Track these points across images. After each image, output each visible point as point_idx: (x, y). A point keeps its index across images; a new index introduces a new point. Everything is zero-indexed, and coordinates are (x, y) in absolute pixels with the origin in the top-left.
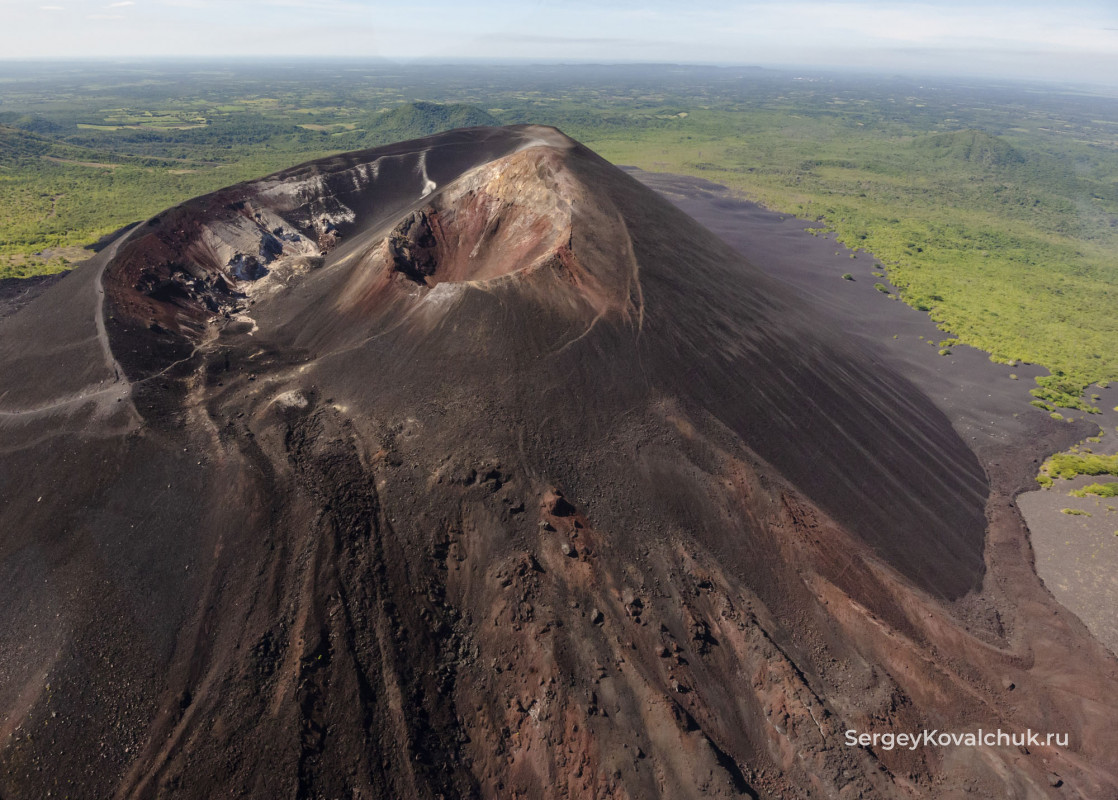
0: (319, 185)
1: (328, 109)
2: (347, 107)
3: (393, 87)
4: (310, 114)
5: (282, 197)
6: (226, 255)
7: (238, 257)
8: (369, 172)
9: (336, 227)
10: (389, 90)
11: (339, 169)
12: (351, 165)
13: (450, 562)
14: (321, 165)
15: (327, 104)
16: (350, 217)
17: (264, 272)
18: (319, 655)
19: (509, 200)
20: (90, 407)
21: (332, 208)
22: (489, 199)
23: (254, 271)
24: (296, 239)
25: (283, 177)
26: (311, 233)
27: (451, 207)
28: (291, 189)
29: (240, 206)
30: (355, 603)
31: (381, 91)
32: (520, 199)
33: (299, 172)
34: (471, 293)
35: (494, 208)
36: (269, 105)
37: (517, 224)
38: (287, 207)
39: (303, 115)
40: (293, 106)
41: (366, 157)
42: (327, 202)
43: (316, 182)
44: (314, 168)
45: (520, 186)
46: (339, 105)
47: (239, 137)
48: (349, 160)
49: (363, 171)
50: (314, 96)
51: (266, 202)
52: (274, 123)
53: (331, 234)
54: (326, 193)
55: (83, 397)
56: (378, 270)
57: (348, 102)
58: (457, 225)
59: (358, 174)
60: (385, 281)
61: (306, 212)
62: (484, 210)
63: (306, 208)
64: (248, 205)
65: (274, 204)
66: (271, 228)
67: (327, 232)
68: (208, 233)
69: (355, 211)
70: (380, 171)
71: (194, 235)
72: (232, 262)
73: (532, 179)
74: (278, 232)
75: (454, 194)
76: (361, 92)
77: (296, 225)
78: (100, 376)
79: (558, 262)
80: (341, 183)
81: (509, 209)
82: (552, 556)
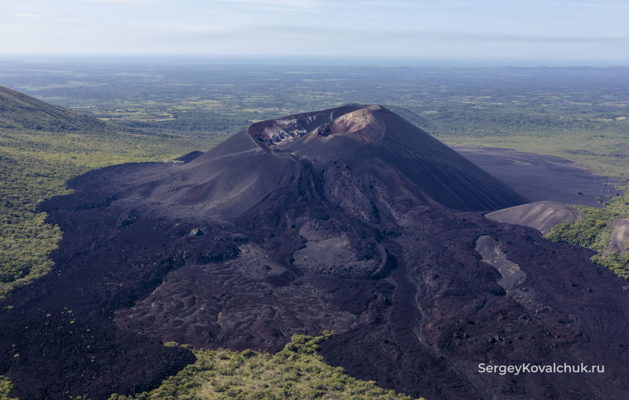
0: (296, 122)
1: (270, 109)
2: (288, 108)
3: (335, 91)
4: (256, 112)
5: (283, 125)
6: (271, 135)
7: (274, 136)
8: (312, 119)
9: (300, 134)
10: (330, 93)
11: (302, 117)
12: (307, 117)
13: (325, 173)
14: (296, 116)
15: (269, 105)
16: (305, 132)
17: (281, 141)
18: (301, 179)
19: (353, 121)
20: (254, 151)
21: (300, 129)
22: (348, 121)
23: (278, 140)
24: (288, 136)
25: (284, 119)
26: (292, 135)
27: (336, 124)
28: (286, 122)
29: (272, 125)
30: (307, 174)
31: (320, 94)
32: (356, 121)
33: (289, 118)
34: (336, 136)
35: (349, 124)
36: (215, 105)
37: (354, 127)
38: (285, 127)
39: (251, 113)
40: (238, 106)
41: (311, 114)
42: (298, 127)
43: (295, 121)
44: (294, 117)
45: (357, 118)
46: (280, 106)
47: (206, 126)
48: (306, 115)
49: (310, 119)
50: (255, 98)
51: (279, 125)
52: (228, 118)
53: (299, 136)
54: (297, 124)
55: (252, 150)
56: (314, 135)
57: (288, 104)
58: (337, 128)
59: (308, 119)
60: (316, 137)
61: (291, 129)
62: (346, 124)
63: (291, 128)
64: (274, 125)
65: (282, 126)
66: (281, 132)
67: (298, 135)
68: (266, 130)
69: (307, 130)
70: (316, 118)
71: (262, 130)
72: (273, 137)
73: (361, 116)
74: (283, 133)
75: (337, 121)
76: (300, 95)
77: (288, 133)
78: (255, 147)
79: (359, 132)
80: (303, 121)
81: (353, 124)
82: (344, 173)
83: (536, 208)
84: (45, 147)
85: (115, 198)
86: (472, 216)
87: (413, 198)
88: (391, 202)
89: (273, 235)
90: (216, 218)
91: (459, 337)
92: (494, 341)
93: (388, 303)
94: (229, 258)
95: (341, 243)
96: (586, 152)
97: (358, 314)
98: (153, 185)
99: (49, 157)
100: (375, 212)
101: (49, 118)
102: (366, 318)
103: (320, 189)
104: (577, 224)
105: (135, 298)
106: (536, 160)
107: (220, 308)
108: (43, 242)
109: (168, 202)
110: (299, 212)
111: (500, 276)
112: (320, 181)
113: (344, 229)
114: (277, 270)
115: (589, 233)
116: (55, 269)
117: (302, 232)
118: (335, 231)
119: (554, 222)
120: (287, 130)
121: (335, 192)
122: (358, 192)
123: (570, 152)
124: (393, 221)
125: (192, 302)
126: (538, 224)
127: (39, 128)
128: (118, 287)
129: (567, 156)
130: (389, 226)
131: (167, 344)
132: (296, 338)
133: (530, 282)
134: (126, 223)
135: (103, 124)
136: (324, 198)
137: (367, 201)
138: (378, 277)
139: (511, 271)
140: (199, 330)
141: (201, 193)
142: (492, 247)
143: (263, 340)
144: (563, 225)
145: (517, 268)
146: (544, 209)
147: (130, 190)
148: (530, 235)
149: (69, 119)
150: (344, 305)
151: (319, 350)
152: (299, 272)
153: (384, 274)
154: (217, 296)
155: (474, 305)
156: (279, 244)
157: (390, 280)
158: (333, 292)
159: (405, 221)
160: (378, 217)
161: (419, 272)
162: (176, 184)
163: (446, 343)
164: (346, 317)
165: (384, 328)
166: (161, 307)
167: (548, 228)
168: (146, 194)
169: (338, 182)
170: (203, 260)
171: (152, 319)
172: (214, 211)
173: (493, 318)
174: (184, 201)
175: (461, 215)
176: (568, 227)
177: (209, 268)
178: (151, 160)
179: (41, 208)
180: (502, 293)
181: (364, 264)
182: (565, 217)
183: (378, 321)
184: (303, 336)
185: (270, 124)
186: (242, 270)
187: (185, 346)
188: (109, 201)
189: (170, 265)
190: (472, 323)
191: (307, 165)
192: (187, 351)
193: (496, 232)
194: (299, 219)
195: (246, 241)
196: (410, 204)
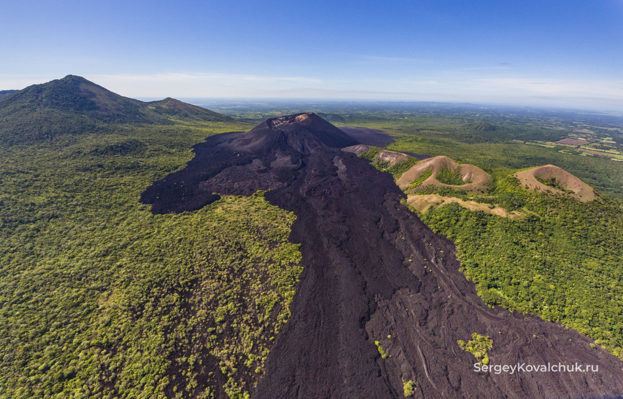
7: (276, 123)
13: (288, 135)
14: (285, 116)
17: (277, 125)
18: (280, 137)
20: (267, 128)
22: (299, 118)
24: (280, 123)
28: (281, 118)
30: (282, 136)
33: (283, 117)
34: (295, 123)
41: (290, 116)
42: (284, 120)
48: (288, 116)
53: (284, 123)
56: (288, 122)
58: (296, 120)
64: (277, 119)
65: (280, 120)
66: (278, 122)
69: (286, 121)
71: (272, 121)
73: (304, 116)
75: (296, 118)
78: (268, 126)
79: (302, 122)
80: (287, 118)
81: (301, 119)
82: (295, 135)
83: (357, 147)
84: (207, 126)
85: (219, 143)
86: (336, 150)
87: (317, 144)
88: (309, 145)
89: (266, 156)
90: (249, 151)
91: (314, 191)
92: (325, 192)
93: (296, 179)
94: (247, 164)
95: (287, 159)
96: (390, 129)
97: (283, 183)
98: (233, 139)
99: (204, 130)
100: (303, 148)
101: (214, 117)
102: (285, 184)
103: (286, 141)
104: (369, 152)
105: (209, 178)
106: (372, 131)
107: (236, 181)
108: (188, 158)
109: (236, 145)
110: (276, 149)
111: (338, 169)
112: (286, 138)
113: (290, 154)
114: (263, 168)
115: (371, 155)
116: (187, 167)
117: (276, 155)
118: (287, 155)
119: (361, 151)
120: (281, 121)
121: (291, 141)
122: (298, 142)
123: (385, 129)
124: (309, 151)
125: (228, 179)
126: (356, 153)
127: (209, 120)
128: (203, 174)
129: (382, 130)
130: (307, 153)
131: (213, 193)
132: (258, 191)
133: (347, 172)
134: (218, 152)
135: (233, 119)
136: (287, 144)
137: (300, 145)
138: (296, 170)
139: (342, 167)
140: (225, 189)
141: (247, 142)
142: (339, 160)
143: (246, 192)
144: (364, 152)
145: (345, 167)
146: (360, 147)
147: (225, 141)
148: (353, 155)
149: (221, 117)
150: (279, 180)
151: (264, 196)
152: (270, 168)
153: (299, 169)
154: (237, 177)
155: (323, 180)
156: (267, 159)
157: (300, 171)
158: (278, 175)
159: (312, 151)
160: (303, 150)
161: (311, 168)
162: (240, 139)
163: (309, 193)
164: (279, 184)
165: (290, 187)
166: (216, 180)
167: (359, 154)
168: (230, 142)
169: (292, 138)
170: (238, 164)
171: (212, 185)
172: (249, 148)
173: (328, 184)
174: (241, 145)
175: (332, 149)
176: (365, 153)
177: (239, 167)
178: (241, 131)
179: (193, 147)
180: (337, 175)
181: (293, 166)
182: (365, 150)
183: (289, 185)
184: (261, 191)
185: (275, 119)
186: (250, 168)
187: (219, 194)
188: (217, 145)
189: (225, 166)
190: (320, 186)
191: (283, 133)
192: (218, 196)
193: (342, 155)
194: (276, 151)
195: (256, 158)
196: (315, 145)
